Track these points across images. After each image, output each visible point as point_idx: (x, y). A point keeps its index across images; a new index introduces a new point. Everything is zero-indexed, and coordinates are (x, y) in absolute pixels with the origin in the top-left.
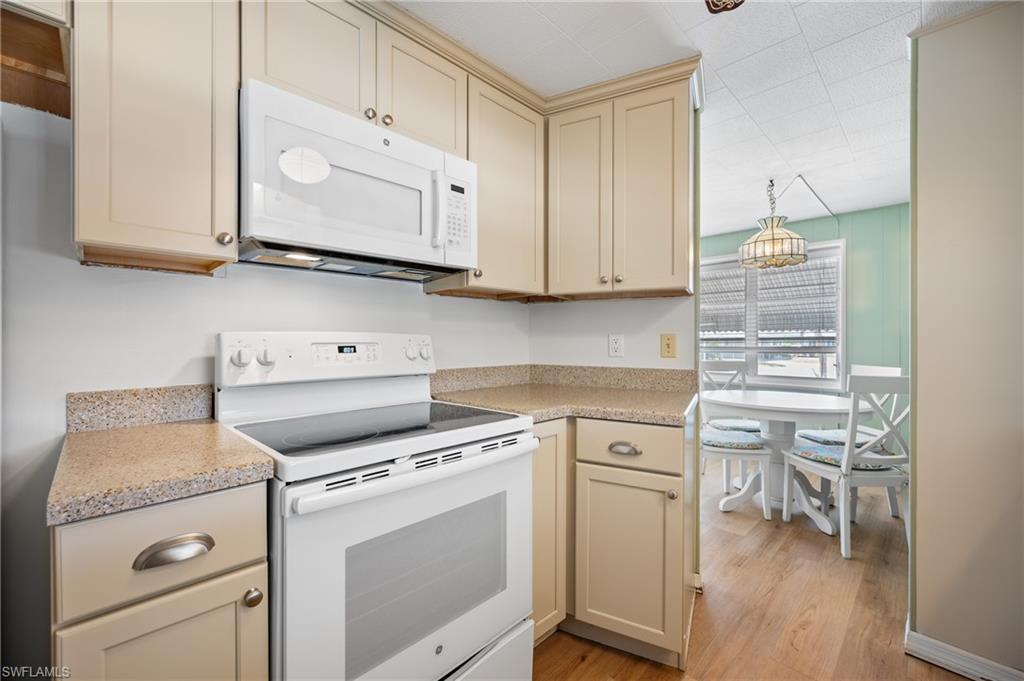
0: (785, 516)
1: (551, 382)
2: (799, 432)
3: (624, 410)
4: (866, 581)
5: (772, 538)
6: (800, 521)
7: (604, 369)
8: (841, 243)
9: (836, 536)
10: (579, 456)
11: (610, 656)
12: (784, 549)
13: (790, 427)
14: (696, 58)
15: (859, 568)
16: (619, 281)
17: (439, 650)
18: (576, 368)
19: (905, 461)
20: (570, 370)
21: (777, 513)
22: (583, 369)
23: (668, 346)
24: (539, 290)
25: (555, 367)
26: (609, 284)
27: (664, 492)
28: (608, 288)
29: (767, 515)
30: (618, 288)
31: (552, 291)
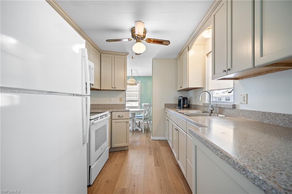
0: (134, 130)
1: (97, 108)
2: (136, 116)
3: (121, 110)
4: (146, 135)
5: (133, 133)
6: (137, 130)
7: (109, 104)
8: (140, 81)
9: (142, 131)
10: (113, 119)
11: (118, 152)
12: (135, 134)
13: (135, 114)
14: (128, 53)
15: (145, 134)
16: (116, 88)
17: (102, 149)
18: (103, 104)
19: (150, 117)
20: (102, 105)
21: (133, 130)
22: (105, 104)
23: (121, 100)
24: (99, 88)
25: (98, 104)
26: (114, 88)
27: (126, 122)
28: (113, 89)
29: (132, 130)
30: (115, 89)
31: (102, 89)
